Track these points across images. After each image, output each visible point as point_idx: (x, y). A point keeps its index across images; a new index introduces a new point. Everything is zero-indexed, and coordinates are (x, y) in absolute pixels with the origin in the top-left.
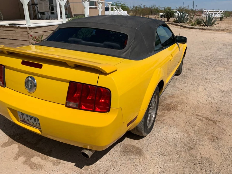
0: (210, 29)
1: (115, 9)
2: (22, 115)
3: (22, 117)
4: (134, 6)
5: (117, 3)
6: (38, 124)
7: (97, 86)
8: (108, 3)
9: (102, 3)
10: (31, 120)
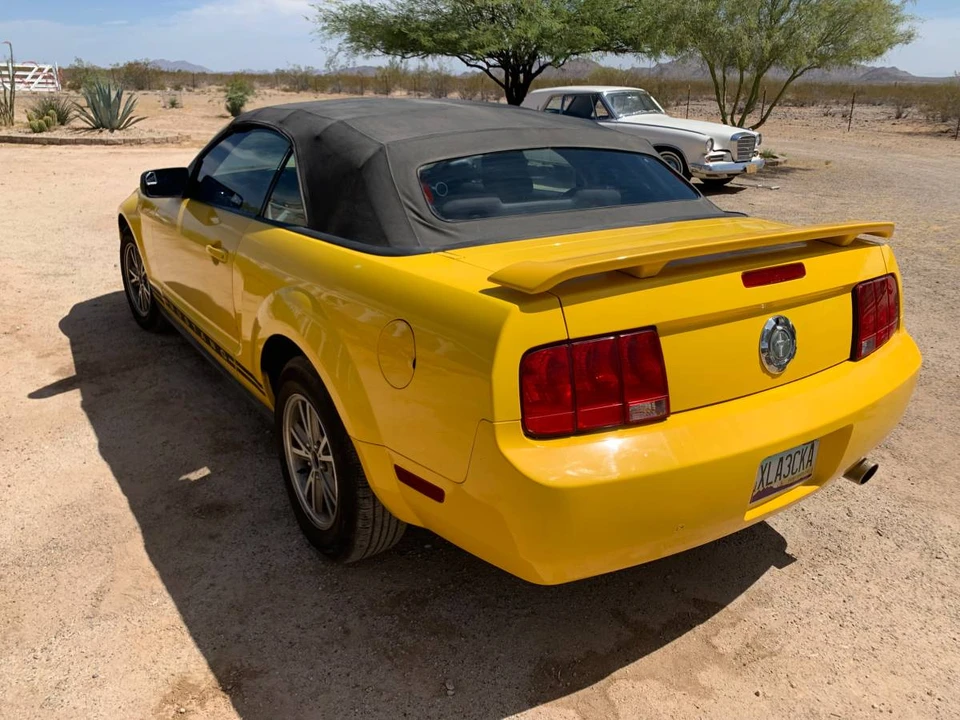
0: (133, 140)
10: (792, 464)
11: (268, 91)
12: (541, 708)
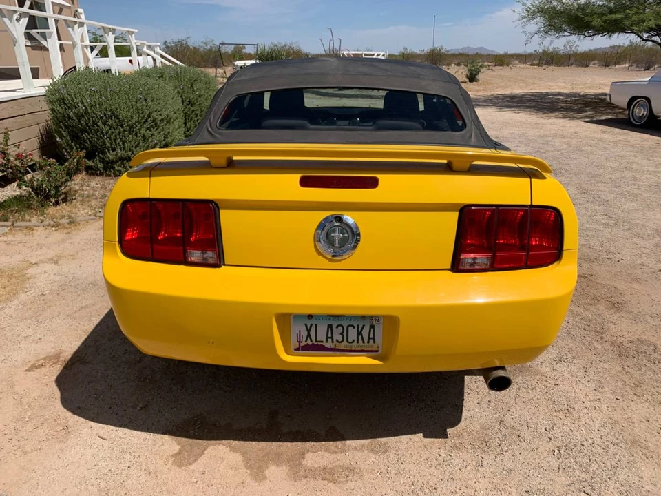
1: (145, 49)
2: (309, 331)
3: (309, 335)
4: (166, 42)
5: (95, 35)
6: (369, 338)
7: (531, 206)
8: (128, 31)
9: (113, 31)
10: (345, 334)
11: (522, 66)
12: (166, 437)
